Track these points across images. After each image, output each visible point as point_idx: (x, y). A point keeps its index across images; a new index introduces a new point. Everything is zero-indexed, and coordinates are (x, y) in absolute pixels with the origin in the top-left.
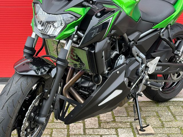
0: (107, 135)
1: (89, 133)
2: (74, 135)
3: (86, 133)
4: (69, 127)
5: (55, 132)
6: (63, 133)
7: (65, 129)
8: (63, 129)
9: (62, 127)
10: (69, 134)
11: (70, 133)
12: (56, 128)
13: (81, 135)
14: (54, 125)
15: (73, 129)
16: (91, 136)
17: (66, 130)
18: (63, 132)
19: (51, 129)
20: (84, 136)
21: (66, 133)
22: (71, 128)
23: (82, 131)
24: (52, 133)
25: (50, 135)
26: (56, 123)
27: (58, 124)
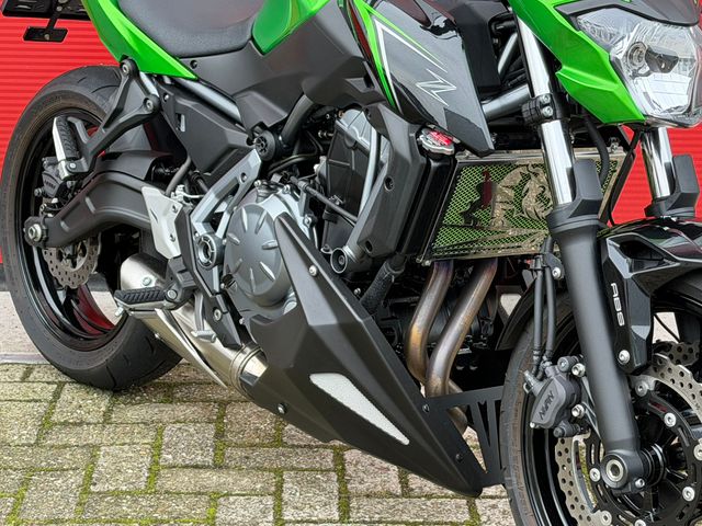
0: (492, 497)
1: (421, 488)
2: (368, 496)
3: (412, 490)
4: (344, 466)
5: (290, 485)
6: (324, 490)
7: (328, 470)
8: (322, 471)
9: (318, 465)
10: (347, 491)
11: (349, 486)
12: (293, 469)
13: (390, 495)
14: (283, 455)
15: (362, 474)
16: (432, 501)
17: (334, 477)
18: (324, 485)
19: (275, 471)
20: (404, 500)
21: (335, 486)
22: (353, 468)
23: (396, 480)
24: (280, 487)
25: (273, 494)
26: (293, 446)
27: (298, 451)
